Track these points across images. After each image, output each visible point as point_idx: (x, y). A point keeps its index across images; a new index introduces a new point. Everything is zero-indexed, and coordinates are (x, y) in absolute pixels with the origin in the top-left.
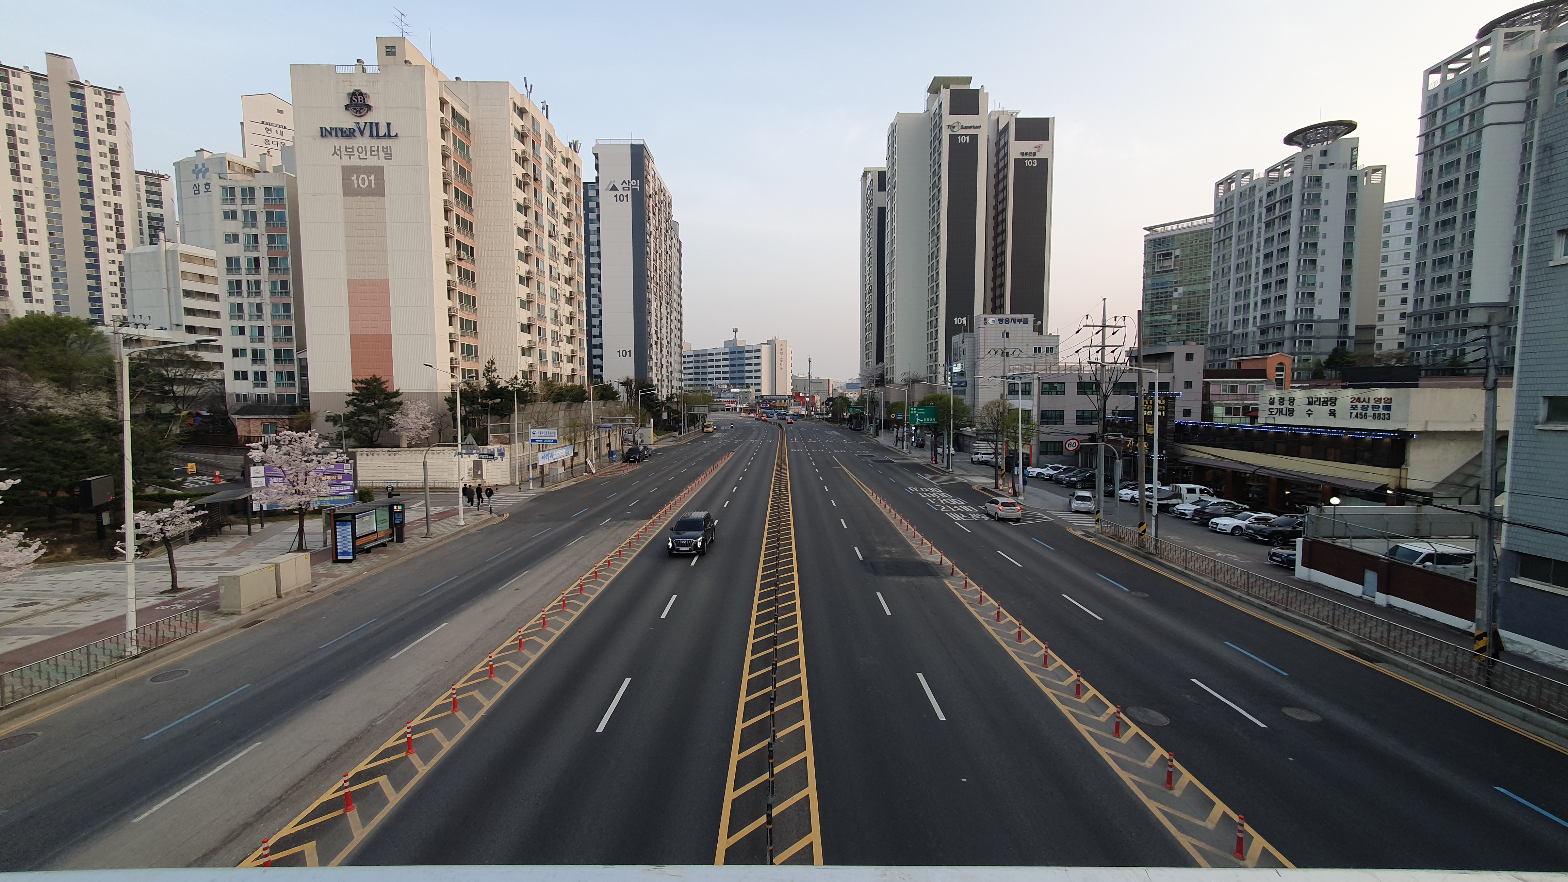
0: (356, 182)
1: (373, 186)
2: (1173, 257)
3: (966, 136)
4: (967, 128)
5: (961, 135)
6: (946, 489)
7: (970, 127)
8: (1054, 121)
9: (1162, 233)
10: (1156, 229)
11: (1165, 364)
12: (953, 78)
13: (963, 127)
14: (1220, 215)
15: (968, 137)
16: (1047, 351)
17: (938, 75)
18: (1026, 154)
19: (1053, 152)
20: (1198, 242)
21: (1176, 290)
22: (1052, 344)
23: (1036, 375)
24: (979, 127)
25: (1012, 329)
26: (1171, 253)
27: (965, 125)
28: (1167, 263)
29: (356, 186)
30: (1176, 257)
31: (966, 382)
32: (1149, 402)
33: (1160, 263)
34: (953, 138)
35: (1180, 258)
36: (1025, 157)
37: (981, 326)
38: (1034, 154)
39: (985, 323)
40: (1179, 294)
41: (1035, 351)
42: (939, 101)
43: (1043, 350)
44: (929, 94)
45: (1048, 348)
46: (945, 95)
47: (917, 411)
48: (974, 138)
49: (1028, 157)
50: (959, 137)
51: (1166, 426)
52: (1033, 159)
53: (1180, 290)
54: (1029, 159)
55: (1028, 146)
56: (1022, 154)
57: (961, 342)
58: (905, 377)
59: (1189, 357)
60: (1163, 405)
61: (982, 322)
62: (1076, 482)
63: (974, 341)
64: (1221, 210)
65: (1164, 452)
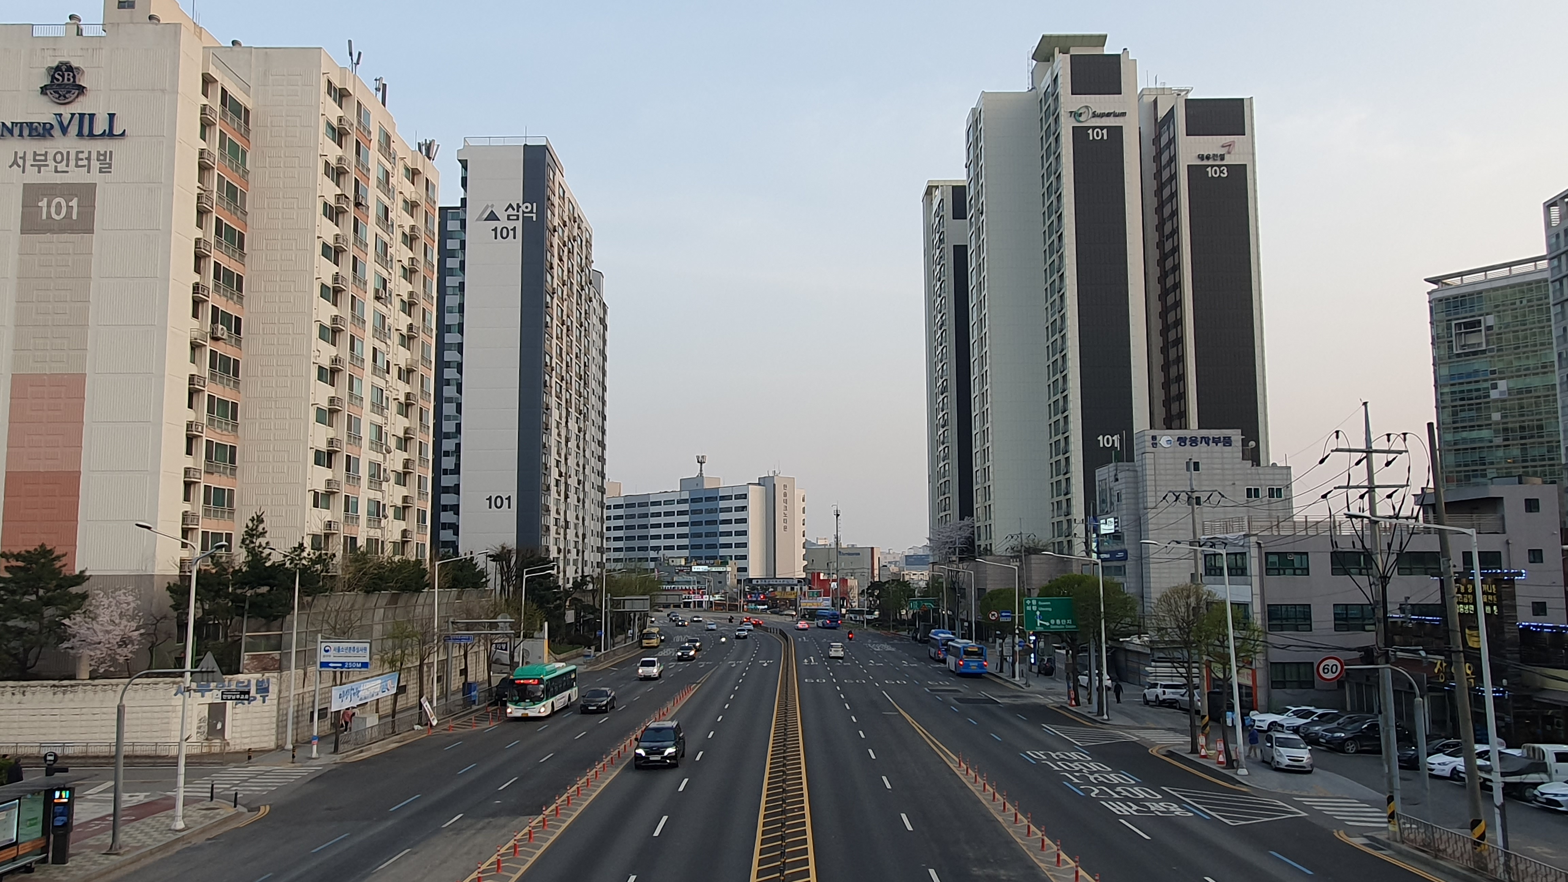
0: (45, 210)
1: (74, 217)
2: (1483, 328)
3: (1102, 128)
4: (1102, 115)
5: (1094, 128)
6: (1099, 753)
7: (1108, 115)
8: (1251, 104)
9: (1458, 287)
10: (1448, 281)
11: (1488, 520)
12: (1075, 37)
13: (1095, 115)
14: (1558, 257)
15: (1105, 131)
16: (1271, 495)
17: (1048, 33)
18: (1208, 158)
19: (1253, 154)
20: (1525, 302)
21: (1495, 387)
22: (1277, 482)
23: (1253, 539)
24: (1124, 114)
25: (1203, 455)
26: (1479, 322)
27: (1098, 112)
28: (1472, 339)
29: (44, 217)
30: (1489, 328)
31: (1125, 552)
32: (1466, 589)
33: (1460, 340)
34: (1079, 133)
35: (1496, 330)
36: (1205, 162)
37: (1148, 450)
38: (1222, 158)
39: (1154, 445)
40: (1501, 393)
41: (1249, 495)
42: (1052, 74)
43: (1264, 493)
44: (1034, 62)
45: (1271, 490)
46: (1062, 64)
47: (1037, 605)
48: (1116, 133)
49: (1211, 162)
50: (1090, 131)
51: (1503, 632)
52: (1219, 166)
53: (1502, 385)
54: (1212, 166)
55: (1211, 144)
56: (1201, 157)
57: (1112, 479)
58: (1013, 543)
59: (1532, 505)
60: (1492, 594)
61: (1149, 443)
62: (1345, 740)
63: (1136, 477)
64: (1558, 248)
65: (1505, 681)
